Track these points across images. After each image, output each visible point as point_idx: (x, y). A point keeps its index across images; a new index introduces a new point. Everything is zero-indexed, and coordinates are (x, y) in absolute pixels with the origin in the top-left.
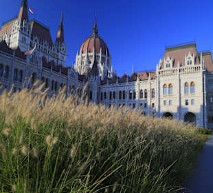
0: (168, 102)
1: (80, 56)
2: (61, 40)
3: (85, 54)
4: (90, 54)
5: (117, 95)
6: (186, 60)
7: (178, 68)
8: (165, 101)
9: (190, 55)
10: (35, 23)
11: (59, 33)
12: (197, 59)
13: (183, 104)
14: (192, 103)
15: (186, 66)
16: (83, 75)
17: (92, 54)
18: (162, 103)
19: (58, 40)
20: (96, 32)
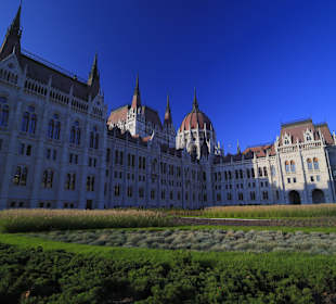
0: (292, 180)
1: (182, 134)
2: (169, 121)
3: (188, 131)
4: (194, 131)
5: (234, 175)
6: (305, 136)
7: (298, 144)
8: (289, 180)
9: (308, 131)
10: (146, 108)
11: (167, 115)
12: (316, 135)
13: (309, 180)
14: (318, 179)
15: (306, 142)
16: (180, 150)
17: (197, 130)
18: (286, 181)
19: (166, 121)
20: (197, 107)
